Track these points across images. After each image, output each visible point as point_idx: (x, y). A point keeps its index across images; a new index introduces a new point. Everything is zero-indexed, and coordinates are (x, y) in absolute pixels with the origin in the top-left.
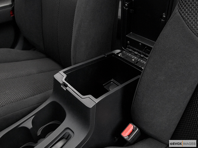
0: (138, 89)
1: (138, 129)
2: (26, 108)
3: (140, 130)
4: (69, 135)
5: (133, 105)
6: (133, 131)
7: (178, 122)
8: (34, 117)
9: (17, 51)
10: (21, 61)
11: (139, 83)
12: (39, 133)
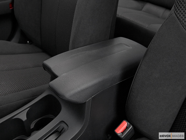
0: (133, 85)
1: (131, 127)
2: (22, 100)
3: (134, 128)
4: (63, 128)
5: (128, 102)
6: (127, 128)
7: (172, 122)
8: (28, 109)
9: (13, 44)
10: (17, 54)
11: (135, 80)
12: (32, 126)
